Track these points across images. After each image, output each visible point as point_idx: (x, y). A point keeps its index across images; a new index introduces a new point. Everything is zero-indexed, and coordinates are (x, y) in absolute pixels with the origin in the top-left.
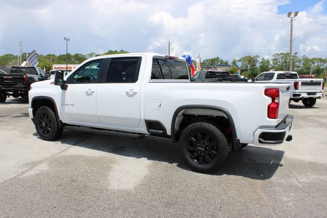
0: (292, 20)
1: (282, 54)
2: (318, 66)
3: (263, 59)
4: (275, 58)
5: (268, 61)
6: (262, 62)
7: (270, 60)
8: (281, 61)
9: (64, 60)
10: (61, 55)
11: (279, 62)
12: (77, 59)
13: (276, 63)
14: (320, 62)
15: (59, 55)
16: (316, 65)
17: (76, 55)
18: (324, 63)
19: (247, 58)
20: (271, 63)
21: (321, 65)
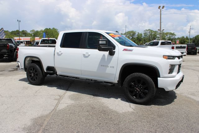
0: (161, 10)
1: (149, 30)
2: (170, 37)
3: (138, 33)
4: (145, 32)
5: (141, 34)
6: (138, 35)
7: (142, 34)
8: (149, 34)
9: (15, 34)
10: (13, 31)
11: (148, 35)
12: (24, 34)
13: (146, 35)
14: (171, 35)
15: (12, 31)
16: (168, 36)
17: (23, 31)
18: (173, 35)
19: (129, 32)
20: (143, 35)
21: (171, 37)
